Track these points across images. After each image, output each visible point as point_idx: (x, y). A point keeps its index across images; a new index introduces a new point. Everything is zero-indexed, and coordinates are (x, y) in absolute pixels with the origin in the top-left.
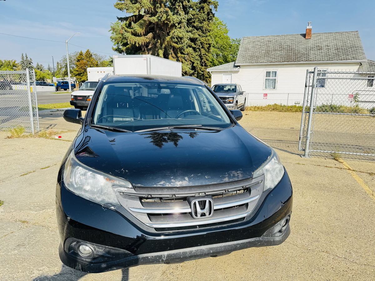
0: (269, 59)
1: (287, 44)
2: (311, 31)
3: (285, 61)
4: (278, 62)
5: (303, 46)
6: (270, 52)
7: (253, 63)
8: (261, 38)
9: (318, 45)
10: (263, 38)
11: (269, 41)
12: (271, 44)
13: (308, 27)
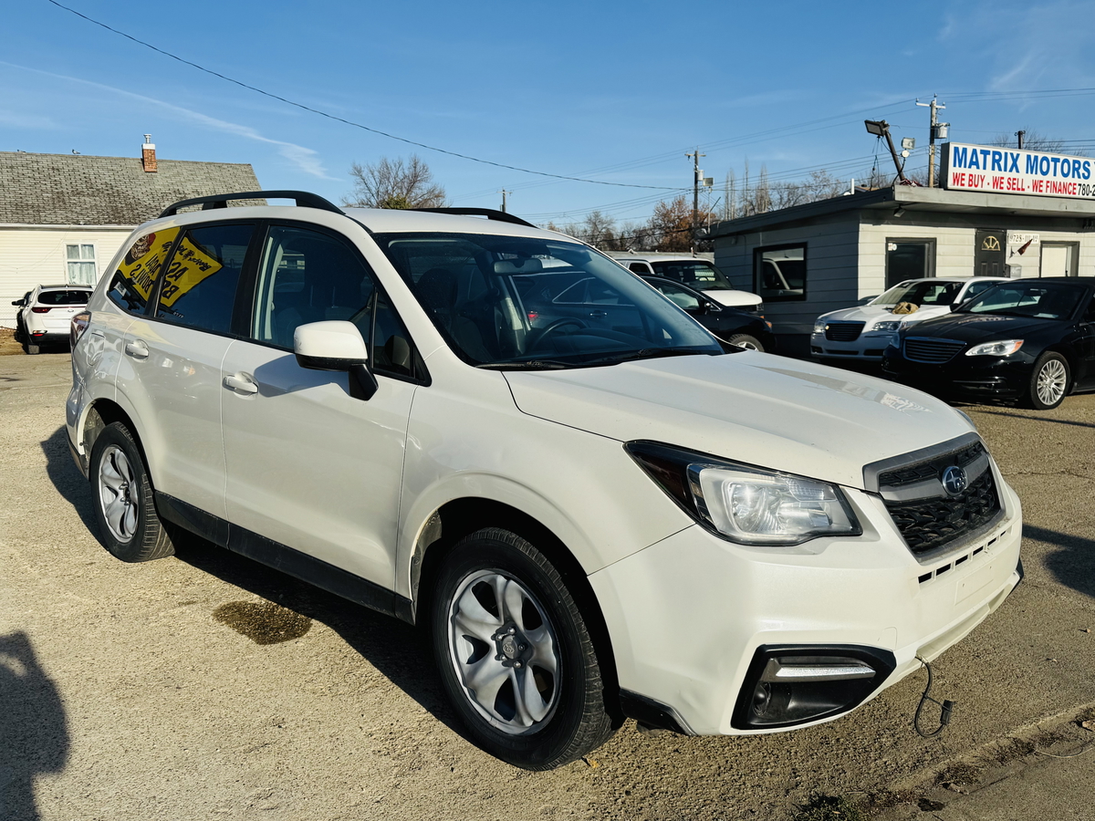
0: (69, 215)
1: (103, 181)
2: (154, 154)
3: (110, 223)
4: (95, 223)
5: (144, 190)
6: (66, 198)
7: (29, 223)
8: (28, 157)
9: (176, 188)
10: (34, 158)
11: (53, 168)
12: (62, 177)
13: (146, 147)
